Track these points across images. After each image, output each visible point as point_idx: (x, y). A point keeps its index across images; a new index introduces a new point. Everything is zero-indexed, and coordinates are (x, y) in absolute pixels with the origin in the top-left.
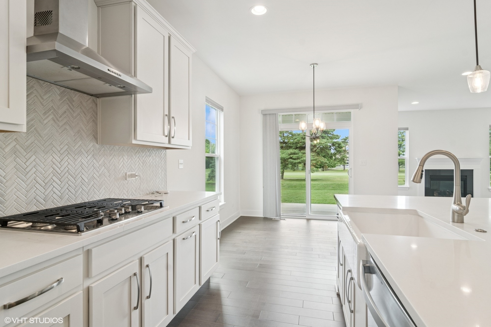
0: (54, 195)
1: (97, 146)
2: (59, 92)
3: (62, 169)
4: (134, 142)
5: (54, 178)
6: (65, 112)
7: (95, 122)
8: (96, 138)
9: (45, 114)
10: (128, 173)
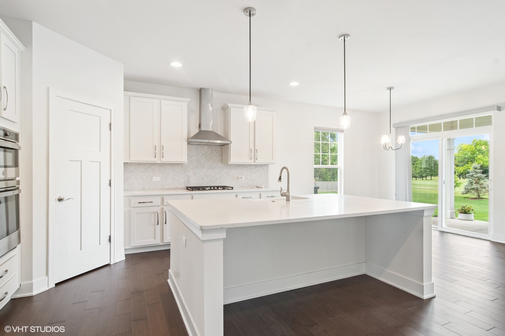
0: (205, 183)
1: (223, 165)
2: (207, 147)
3: (208, 174)
4: (230, 163)
5: (205, 177)
6: (209, 154)
7: (222, 156)
8: (222, 162)
9: (202, 155)
10: (239, 177)
